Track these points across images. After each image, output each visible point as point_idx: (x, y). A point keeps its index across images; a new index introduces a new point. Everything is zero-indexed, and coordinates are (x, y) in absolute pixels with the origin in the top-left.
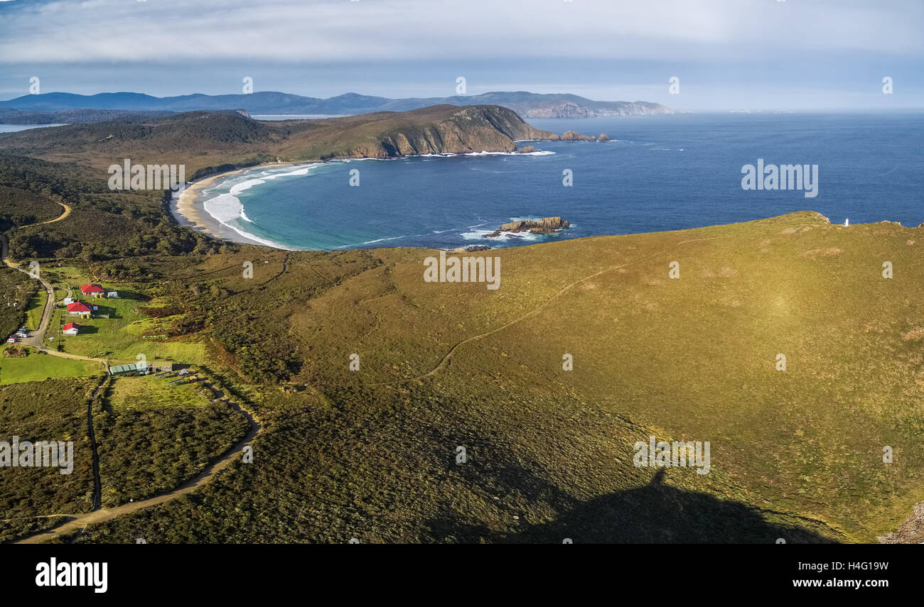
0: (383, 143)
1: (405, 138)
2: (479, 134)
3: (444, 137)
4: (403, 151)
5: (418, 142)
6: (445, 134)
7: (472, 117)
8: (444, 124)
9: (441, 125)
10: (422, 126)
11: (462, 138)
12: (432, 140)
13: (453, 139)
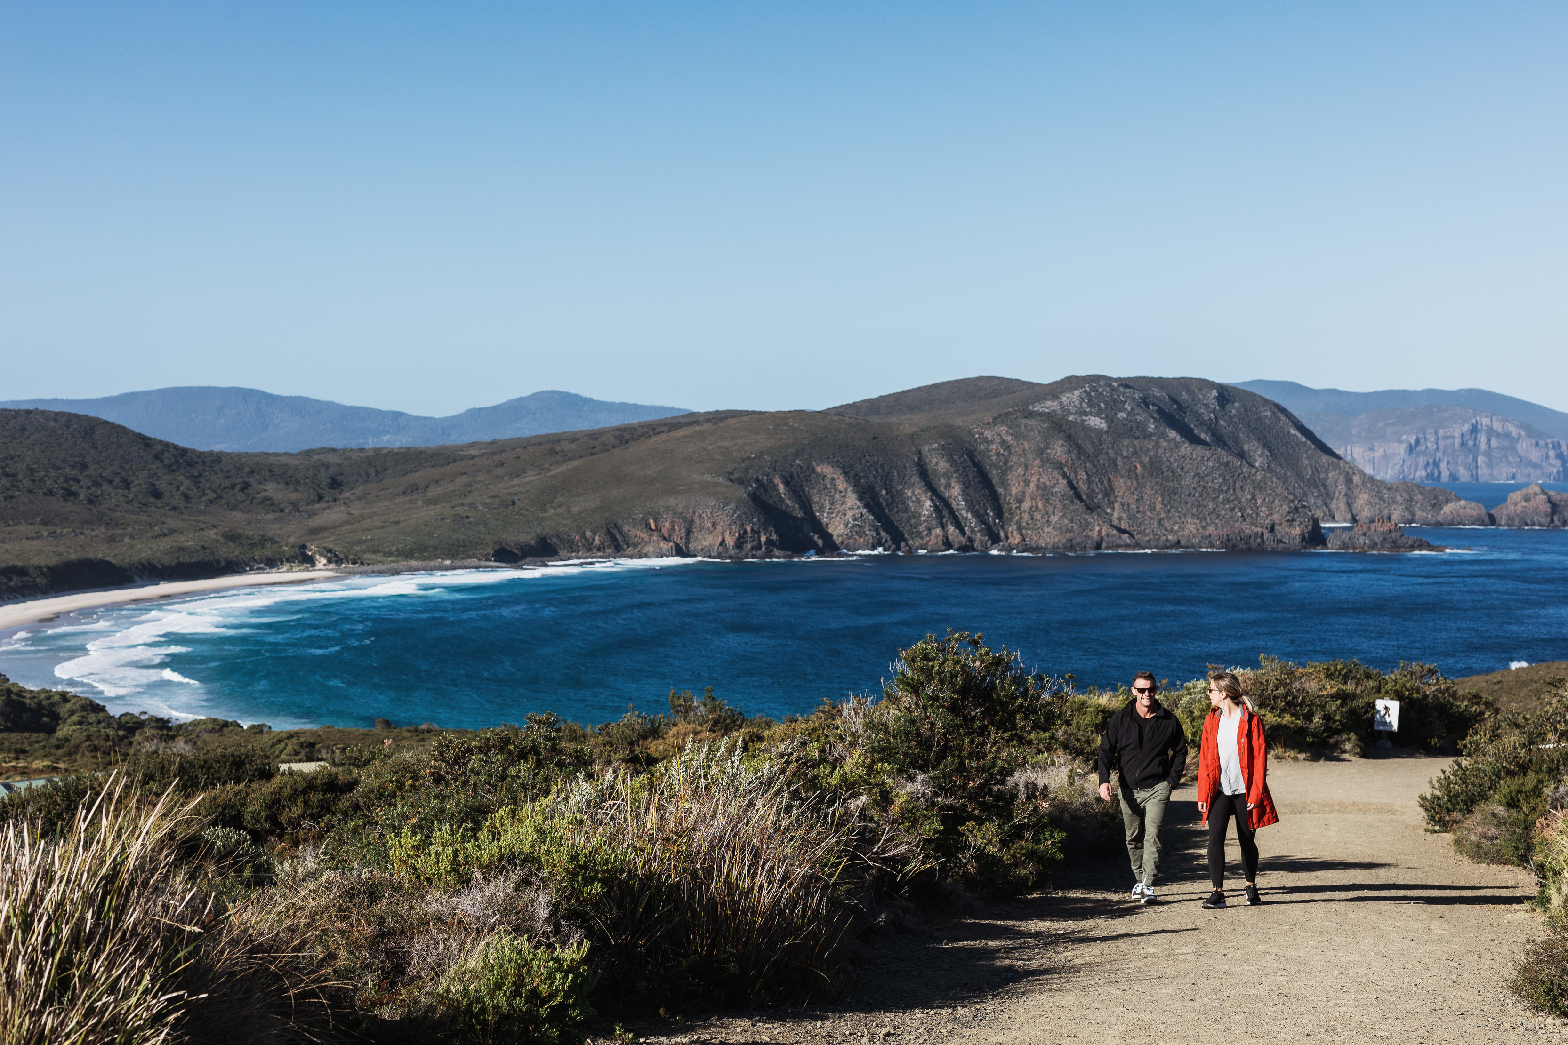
0: (755, 498)
1: (841, 484)
2: (1155, 468)
3: (1004, 482)
4: (837, 529)
5: (896, 498)
6: (1006, 469)
7: (1110, 420)
8: (1003, 429)
9: (988, 434)
10: (912, 437)
11: (1083, 487)
12: (955, 492)
13: (1045, 491)
